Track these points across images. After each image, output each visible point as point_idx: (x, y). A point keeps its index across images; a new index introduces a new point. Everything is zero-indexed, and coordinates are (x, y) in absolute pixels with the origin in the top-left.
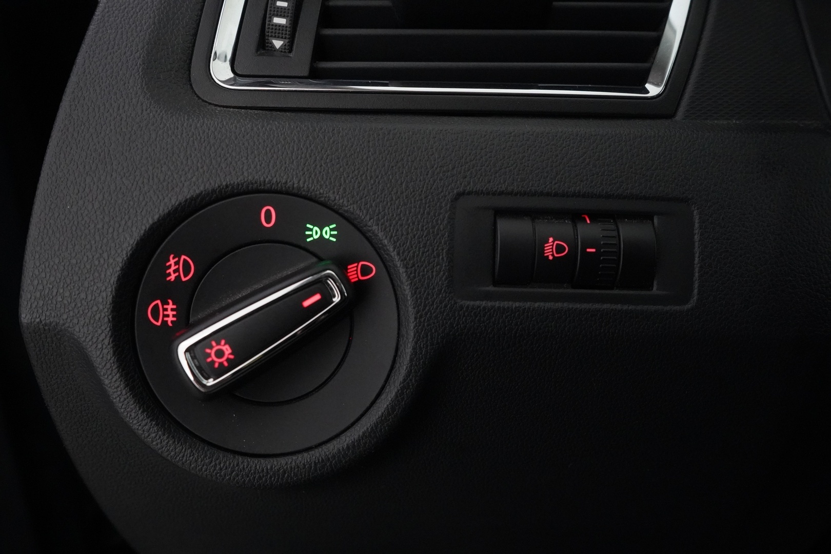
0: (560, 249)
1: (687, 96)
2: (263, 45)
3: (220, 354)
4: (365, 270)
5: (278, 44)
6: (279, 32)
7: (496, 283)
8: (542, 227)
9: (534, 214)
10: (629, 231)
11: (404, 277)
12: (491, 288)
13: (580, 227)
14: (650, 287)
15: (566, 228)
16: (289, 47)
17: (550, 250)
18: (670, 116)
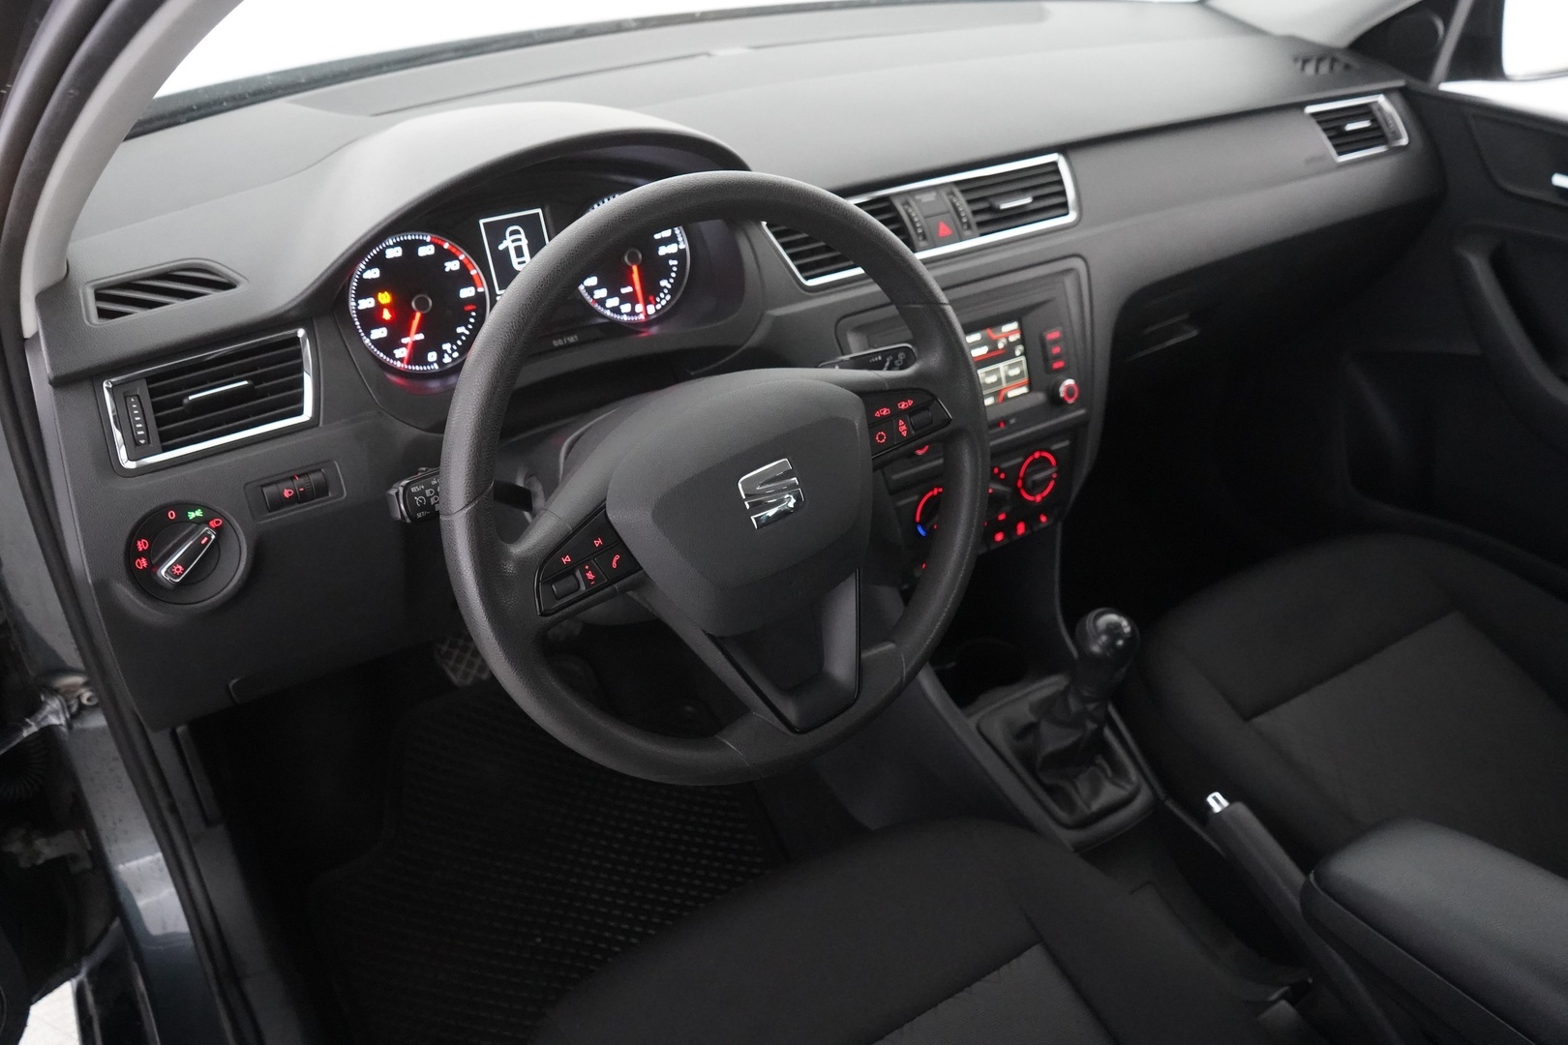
0: (290, 493)
1: (322, 415)
2: (137, 444)
3: (178, 569)
4: (217, 522)
5: (142, 442)
6: (141, 437)
7: (270, 512)
8: (281, 486)
9: (276, 483)
10: (313, 477)
11: (228, 514)
12: (269, 514)
13: (295, 482)
14: (327, 494)
15: (290, 483)
16: (148, 442)
17: (286, 494)
18: (317, 425)
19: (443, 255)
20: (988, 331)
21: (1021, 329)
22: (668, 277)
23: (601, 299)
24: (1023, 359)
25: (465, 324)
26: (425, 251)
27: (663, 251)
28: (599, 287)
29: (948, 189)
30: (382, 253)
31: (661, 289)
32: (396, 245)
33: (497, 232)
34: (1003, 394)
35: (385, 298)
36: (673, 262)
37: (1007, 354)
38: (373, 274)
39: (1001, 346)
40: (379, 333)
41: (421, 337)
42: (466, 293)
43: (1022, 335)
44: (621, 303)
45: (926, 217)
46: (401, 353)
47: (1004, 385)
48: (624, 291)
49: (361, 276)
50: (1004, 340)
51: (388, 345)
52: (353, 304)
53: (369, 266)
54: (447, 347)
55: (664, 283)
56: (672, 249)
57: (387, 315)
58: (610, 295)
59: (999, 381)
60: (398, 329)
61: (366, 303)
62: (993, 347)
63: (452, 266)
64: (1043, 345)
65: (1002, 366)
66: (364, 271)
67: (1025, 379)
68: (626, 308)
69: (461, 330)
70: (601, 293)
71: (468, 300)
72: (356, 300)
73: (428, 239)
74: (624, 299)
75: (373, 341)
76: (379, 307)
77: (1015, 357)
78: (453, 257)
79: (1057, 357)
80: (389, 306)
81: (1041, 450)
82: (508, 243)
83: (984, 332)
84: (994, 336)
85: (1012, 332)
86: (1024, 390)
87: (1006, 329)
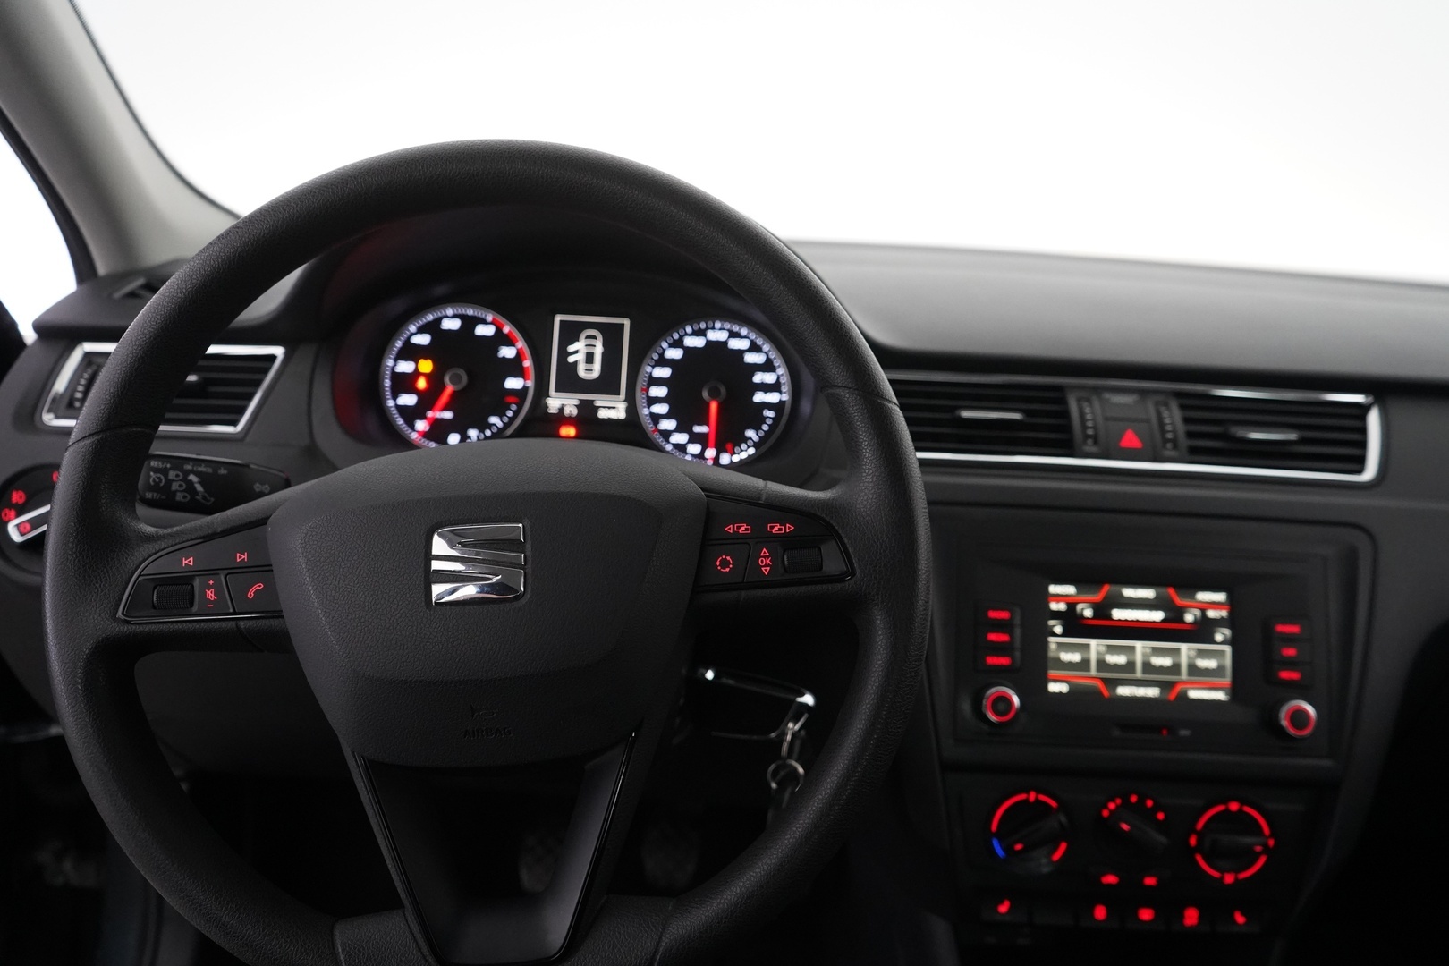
2: (70, 405)
5: (77, 404)
19: (501, 339)
20: (1171, 591)
21: (1231, 604)
22: (757, 428)
23: (666, 431)
24: (1228, 649)
25: (501, 415)
26: (484, 331)
27: (759, 397)
28: (667, 416)
29: (1160, 398)
30: (438, 321)
31: (746, 440)
32: (455, 316)
33: (571, 333)
34: (1180, 688)
35: (426, 366)
36: (769, 414)
37: (1202, 632)
38: (423, 340)
39: (1189, 618)
40: (408, 400)
41: (448, 415)
42: (513, 383)
43: (1231, 613)
44: (690, 441)
45: (1106, 419)
46: (421, 425)
47: (1184, 676)
48: (698, 429)
49: (409, 338)
50: (1198, 613)
51: (410, 414)
52: (390, 363)
53: (421, 330)
54: (473, 433)
55: (750, 433)
56: (773, 398)
57: (422, 384)
58: (679, 430)
59: (1175, 668)
60: (428, 400)
61: (405, 367)
62: (1175, 614)
63: (507, 352)
64: (1268, 636)
65: (1185, 649)
66: (413, 334)
67: (1227, 680)
68: (694, 449)
69: (494, 420)
70: (667, 425)
71: (513, 392)
72: (397, 359)
73: (489, 318)
74: (694, 438)
75: (398, 407)
76: (416, 374)
77: (1213, 642)
78: (510, 342)
79: (1290, 664)
80: (427, 376)
81: (1243, 802)
82: (579, 346)
83: (1163, 590)
84: (1180, 601)
85: (1215, 605)
86: (1220, 696)
87: (1203, 596)
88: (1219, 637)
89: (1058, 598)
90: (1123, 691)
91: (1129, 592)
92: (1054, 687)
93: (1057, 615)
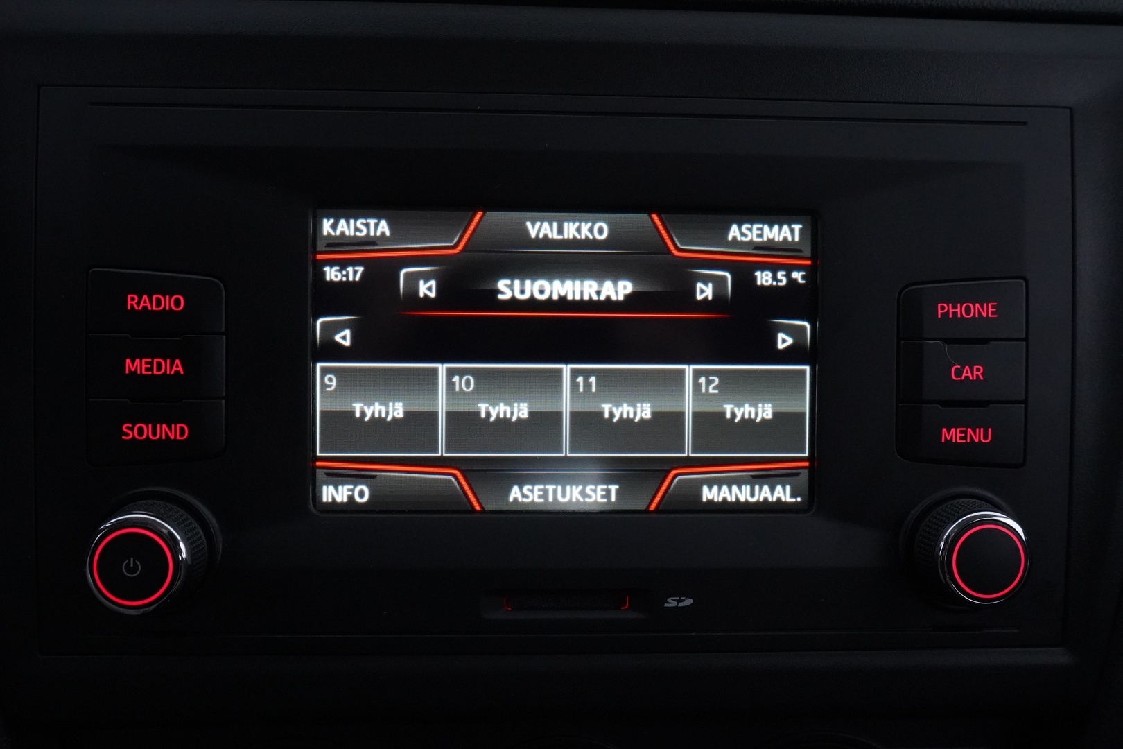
21: (817, 249)
24: (804, 371)
37: (738, 328)
65: (693, 376)
67: (800, 453)
77: (768, 354)
83: (637, 220)
84: (682, 247)
85: (771, 253)
86: (783, 494)
87: (745, 233)
88: (784, 341)
89: (344, 249)
90: (525, 495)
91: (541, 228)
92: (333, 494)
93: (338, 298)
